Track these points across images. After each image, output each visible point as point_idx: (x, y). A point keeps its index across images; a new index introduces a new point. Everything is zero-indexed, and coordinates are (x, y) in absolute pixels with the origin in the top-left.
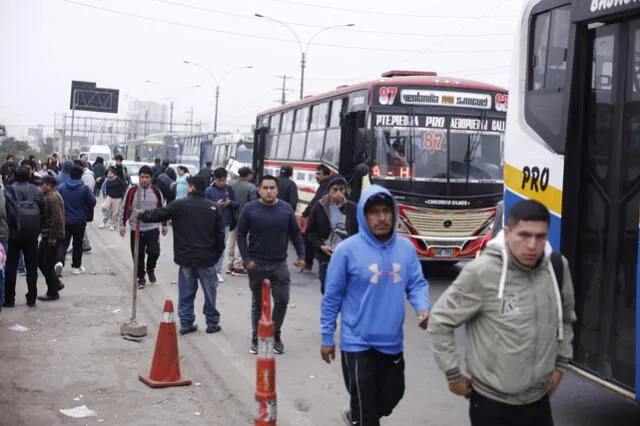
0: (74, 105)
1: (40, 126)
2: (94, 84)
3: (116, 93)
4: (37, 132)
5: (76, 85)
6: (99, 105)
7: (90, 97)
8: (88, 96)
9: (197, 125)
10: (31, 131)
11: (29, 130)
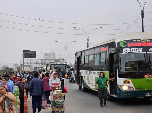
0: (24, 57)
1: (17, 63)
2: (29, 50)
3: (35, 52)
4: (16, 65)
5: (24, 51)
6: (31, 56)
7: (28, 54)
8: (27, 54)
9: (63, 60)
10: (14, 65)
11: (14, 64)
